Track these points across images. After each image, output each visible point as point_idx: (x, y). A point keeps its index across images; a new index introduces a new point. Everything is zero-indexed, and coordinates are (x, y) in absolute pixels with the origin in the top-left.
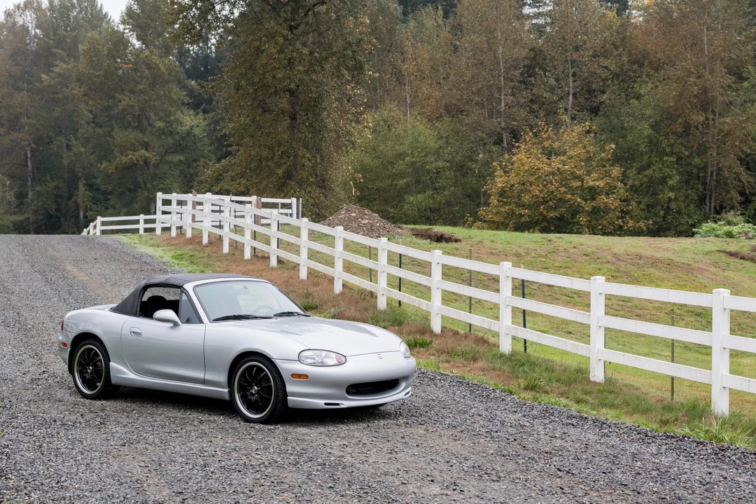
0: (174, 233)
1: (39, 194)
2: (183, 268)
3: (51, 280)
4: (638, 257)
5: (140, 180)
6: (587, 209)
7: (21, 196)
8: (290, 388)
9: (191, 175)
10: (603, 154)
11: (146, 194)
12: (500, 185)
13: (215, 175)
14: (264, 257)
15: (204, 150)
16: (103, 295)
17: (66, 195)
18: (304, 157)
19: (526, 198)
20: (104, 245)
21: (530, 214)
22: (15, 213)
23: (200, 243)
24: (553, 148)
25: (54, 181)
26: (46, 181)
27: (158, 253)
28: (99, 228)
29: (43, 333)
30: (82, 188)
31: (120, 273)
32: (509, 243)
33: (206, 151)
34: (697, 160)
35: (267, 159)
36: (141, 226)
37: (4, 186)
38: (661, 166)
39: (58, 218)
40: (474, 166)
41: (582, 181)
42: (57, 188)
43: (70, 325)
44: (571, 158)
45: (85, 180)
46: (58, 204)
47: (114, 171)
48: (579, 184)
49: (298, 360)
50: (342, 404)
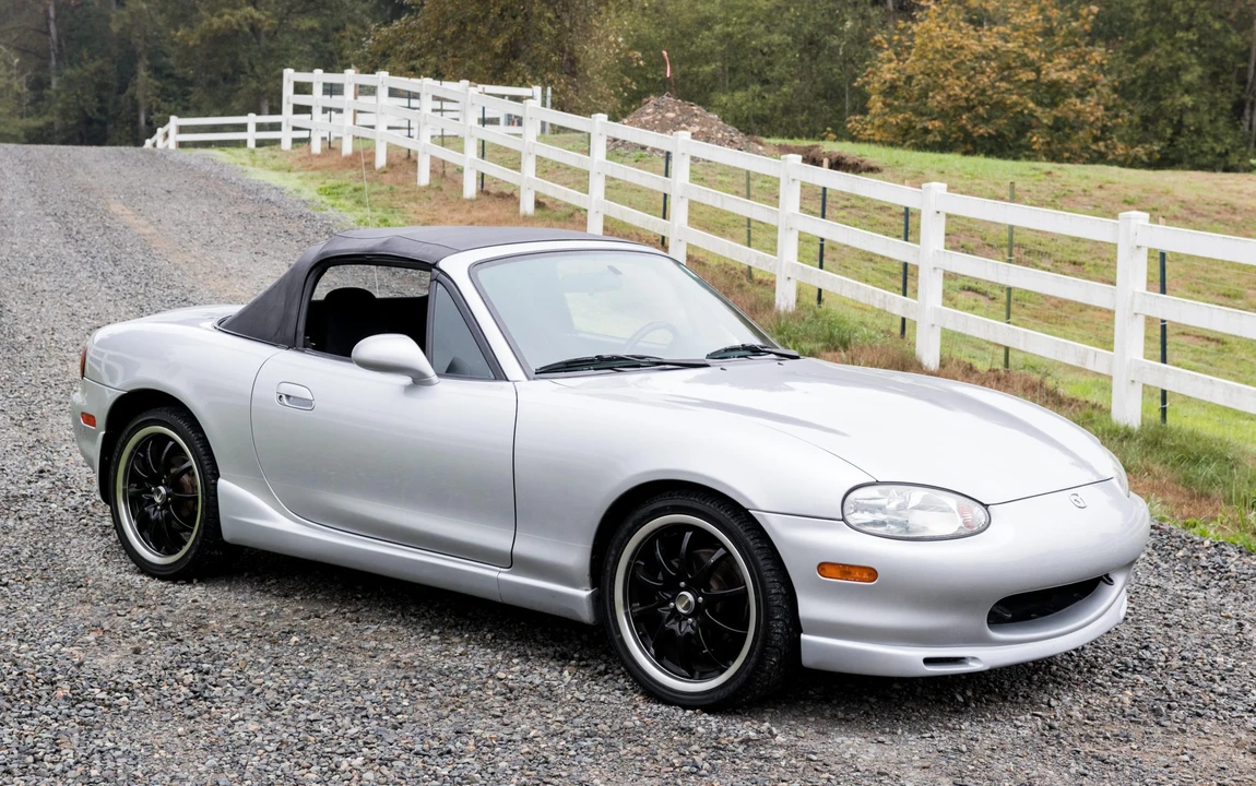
0: (316, 147)
1: (69, 81)
2: (344, 214)
3: (78, 233)
4: (1228, 208)
5: (243, 59)
6: (1045, 121)
7: (39, 85)
8: (810, 607)
9: (331, 54)
10: (1074, 24)
11: (254, 84)
12: (888, 76)
13: (381, 48)
14: (502, 196)
15: (353, 10)
16: (185, 267)
17: (116, 84)
18: (540, 16)
19: (936, 100)
20: (185, 167)
21: (943, 128)
22: (29, 115)
23: (370, 165)
24: (986, 10)
25: (94, 60)
26: (81, 59)
27: (290, 182)
28: (175, 138)
29: (50, 357)
30: (143, 73)
31: (218, 221)
32: (974, 177)
33: (358, 12)
34: (1235, 39)
35: (474, 19)
36: (251, 136)
37: (9, 67)
38: (1169, 48)
39: (103, 124)
40: (835, 42)
41: (1038, 71)
42: (100, 71)
43: (104, 360)
44: (1016, 28)
45: (149, 58)
46: (101, 100)
47: (198, 42)
48: (1032, 76)
49: (841, 517)
50: (974, 659)
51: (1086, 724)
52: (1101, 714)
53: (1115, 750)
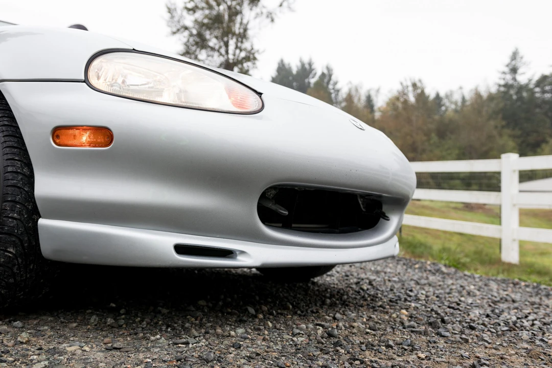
49: (83, 78)
50: (242, 252)
51: (367, 333)
52: (383, 326)
53: (400, 359)
